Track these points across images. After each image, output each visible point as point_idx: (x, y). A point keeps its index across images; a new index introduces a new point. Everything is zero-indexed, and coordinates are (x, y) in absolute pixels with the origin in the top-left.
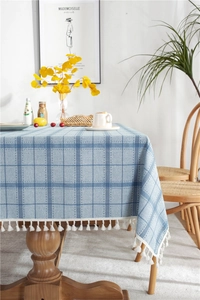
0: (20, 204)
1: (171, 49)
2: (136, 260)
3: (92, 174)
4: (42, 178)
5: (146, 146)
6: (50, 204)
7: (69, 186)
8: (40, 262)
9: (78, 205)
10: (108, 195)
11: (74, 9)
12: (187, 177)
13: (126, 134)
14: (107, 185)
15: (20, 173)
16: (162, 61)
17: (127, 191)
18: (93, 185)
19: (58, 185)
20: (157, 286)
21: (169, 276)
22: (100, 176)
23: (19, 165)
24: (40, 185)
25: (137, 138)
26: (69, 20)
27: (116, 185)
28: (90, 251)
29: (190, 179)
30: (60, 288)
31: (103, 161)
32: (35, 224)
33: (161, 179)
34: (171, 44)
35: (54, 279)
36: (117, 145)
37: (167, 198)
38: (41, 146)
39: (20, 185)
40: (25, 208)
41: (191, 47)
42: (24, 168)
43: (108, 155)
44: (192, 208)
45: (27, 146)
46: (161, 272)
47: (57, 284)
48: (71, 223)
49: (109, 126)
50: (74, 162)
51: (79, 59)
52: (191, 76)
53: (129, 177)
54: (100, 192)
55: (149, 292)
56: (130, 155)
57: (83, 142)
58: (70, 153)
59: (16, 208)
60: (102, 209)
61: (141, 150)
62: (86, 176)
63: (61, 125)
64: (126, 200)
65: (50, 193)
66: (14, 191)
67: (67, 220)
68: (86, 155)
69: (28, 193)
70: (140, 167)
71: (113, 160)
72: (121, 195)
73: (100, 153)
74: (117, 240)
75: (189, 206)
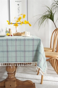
1: (48, 13)
2: (37, 74)
8: (10, 75)
11: (20, 1)
12: (52, 50)
16: (45, 17)
20: (43, 82)
21: (47, 79)
28: (24, 72)
29: (53, 51)
34: (48, 12)
35: (14, 80)
37: (46, 56)
41: (53, 13)
44: (53, 59)
46: (44, 78)
47: (15, 81)
52: (53, 21)
55: (41, 83)
74: (32, 69)
75: (52, 59)
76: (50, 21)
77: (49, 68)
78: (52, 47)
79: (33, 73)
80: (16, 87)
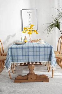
0: (28, 59)
2: (48, 72)
3: (42, 53)
4: (32, 54)
5: (52, 47)
6: (34, 59)
7: (38, 55)
8: (31, 71)
9: (39, 59)
10: (45, 57)
11: (31, 12)
13: (48, 45)
14: (45, 55)
15: (28, 53)
17: (49, 56)
18: (42, 55)
19: (35, 55)
22: (43, 53)
23: (28, 52)
24: (32, 55)
25: (50, 46)
26: (29, 15)
27: (46, 55)
29: (60, 53)
30: (35, 76)
31: (44, 50)
32: (31, 63)
33: (55, 54)
34: (54, 21)
35: (34, 74)
36: (46, 47)
37: (56, 58)
38: (32, 48)
39: (28, 55)
40: (29, 60)
42: (29, 52)
43: (45, 49)
45: (30, 48)
48: (38, 63)
49: (43, 43)
50: (39, 51)
51: (33, 26)
53: (49, 53)
54: (43, 56)
55: (52, 77)
56: (49, 49)
57: (40, 47)
58: (38, 49)
59: (28, 60)
60: (44, 60)
61: (51, 48)
62: (41, 54)
63: (31, 42)
64: (48, 58)
65: (34, 57)
66: (27, 57)
67: (37, 62)
68: (41, 50)
69: (30, 57)
70: (51, 51)
71: (46, 50)
72: (47, 57)
73: (43, 49)
74: (43, 68)
75: (59, 59)
76: (57, 28)
77: (57, 67)
78: (59, 50)
79: (45, 71)
80: (36, 79)
